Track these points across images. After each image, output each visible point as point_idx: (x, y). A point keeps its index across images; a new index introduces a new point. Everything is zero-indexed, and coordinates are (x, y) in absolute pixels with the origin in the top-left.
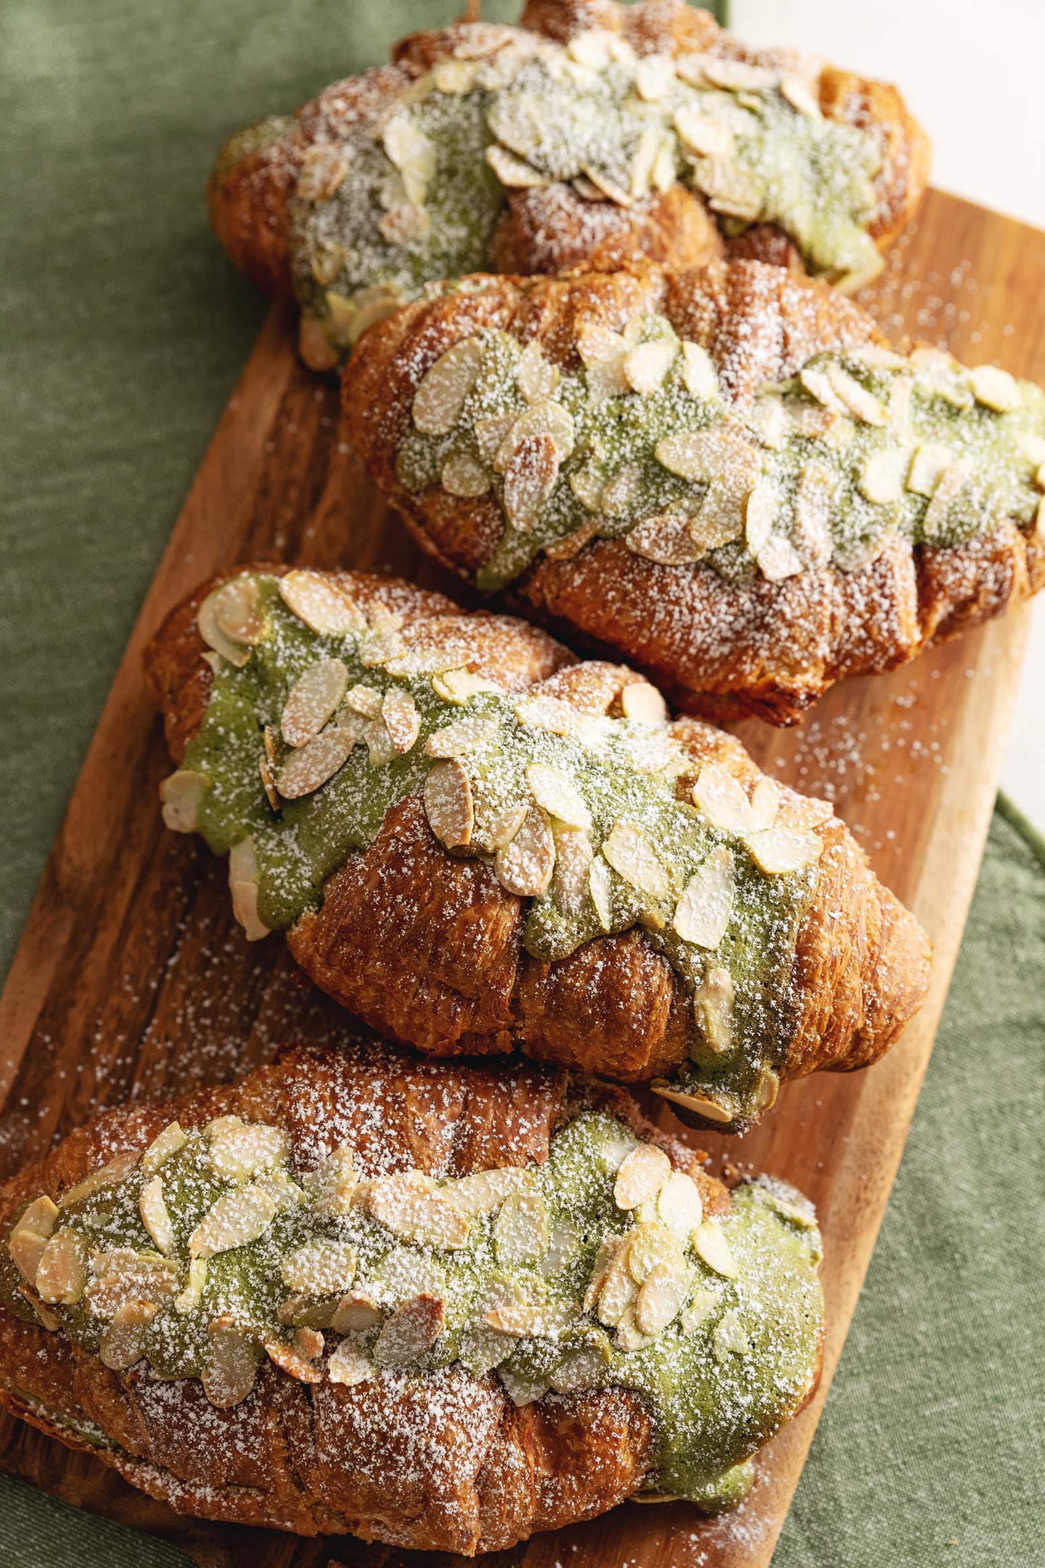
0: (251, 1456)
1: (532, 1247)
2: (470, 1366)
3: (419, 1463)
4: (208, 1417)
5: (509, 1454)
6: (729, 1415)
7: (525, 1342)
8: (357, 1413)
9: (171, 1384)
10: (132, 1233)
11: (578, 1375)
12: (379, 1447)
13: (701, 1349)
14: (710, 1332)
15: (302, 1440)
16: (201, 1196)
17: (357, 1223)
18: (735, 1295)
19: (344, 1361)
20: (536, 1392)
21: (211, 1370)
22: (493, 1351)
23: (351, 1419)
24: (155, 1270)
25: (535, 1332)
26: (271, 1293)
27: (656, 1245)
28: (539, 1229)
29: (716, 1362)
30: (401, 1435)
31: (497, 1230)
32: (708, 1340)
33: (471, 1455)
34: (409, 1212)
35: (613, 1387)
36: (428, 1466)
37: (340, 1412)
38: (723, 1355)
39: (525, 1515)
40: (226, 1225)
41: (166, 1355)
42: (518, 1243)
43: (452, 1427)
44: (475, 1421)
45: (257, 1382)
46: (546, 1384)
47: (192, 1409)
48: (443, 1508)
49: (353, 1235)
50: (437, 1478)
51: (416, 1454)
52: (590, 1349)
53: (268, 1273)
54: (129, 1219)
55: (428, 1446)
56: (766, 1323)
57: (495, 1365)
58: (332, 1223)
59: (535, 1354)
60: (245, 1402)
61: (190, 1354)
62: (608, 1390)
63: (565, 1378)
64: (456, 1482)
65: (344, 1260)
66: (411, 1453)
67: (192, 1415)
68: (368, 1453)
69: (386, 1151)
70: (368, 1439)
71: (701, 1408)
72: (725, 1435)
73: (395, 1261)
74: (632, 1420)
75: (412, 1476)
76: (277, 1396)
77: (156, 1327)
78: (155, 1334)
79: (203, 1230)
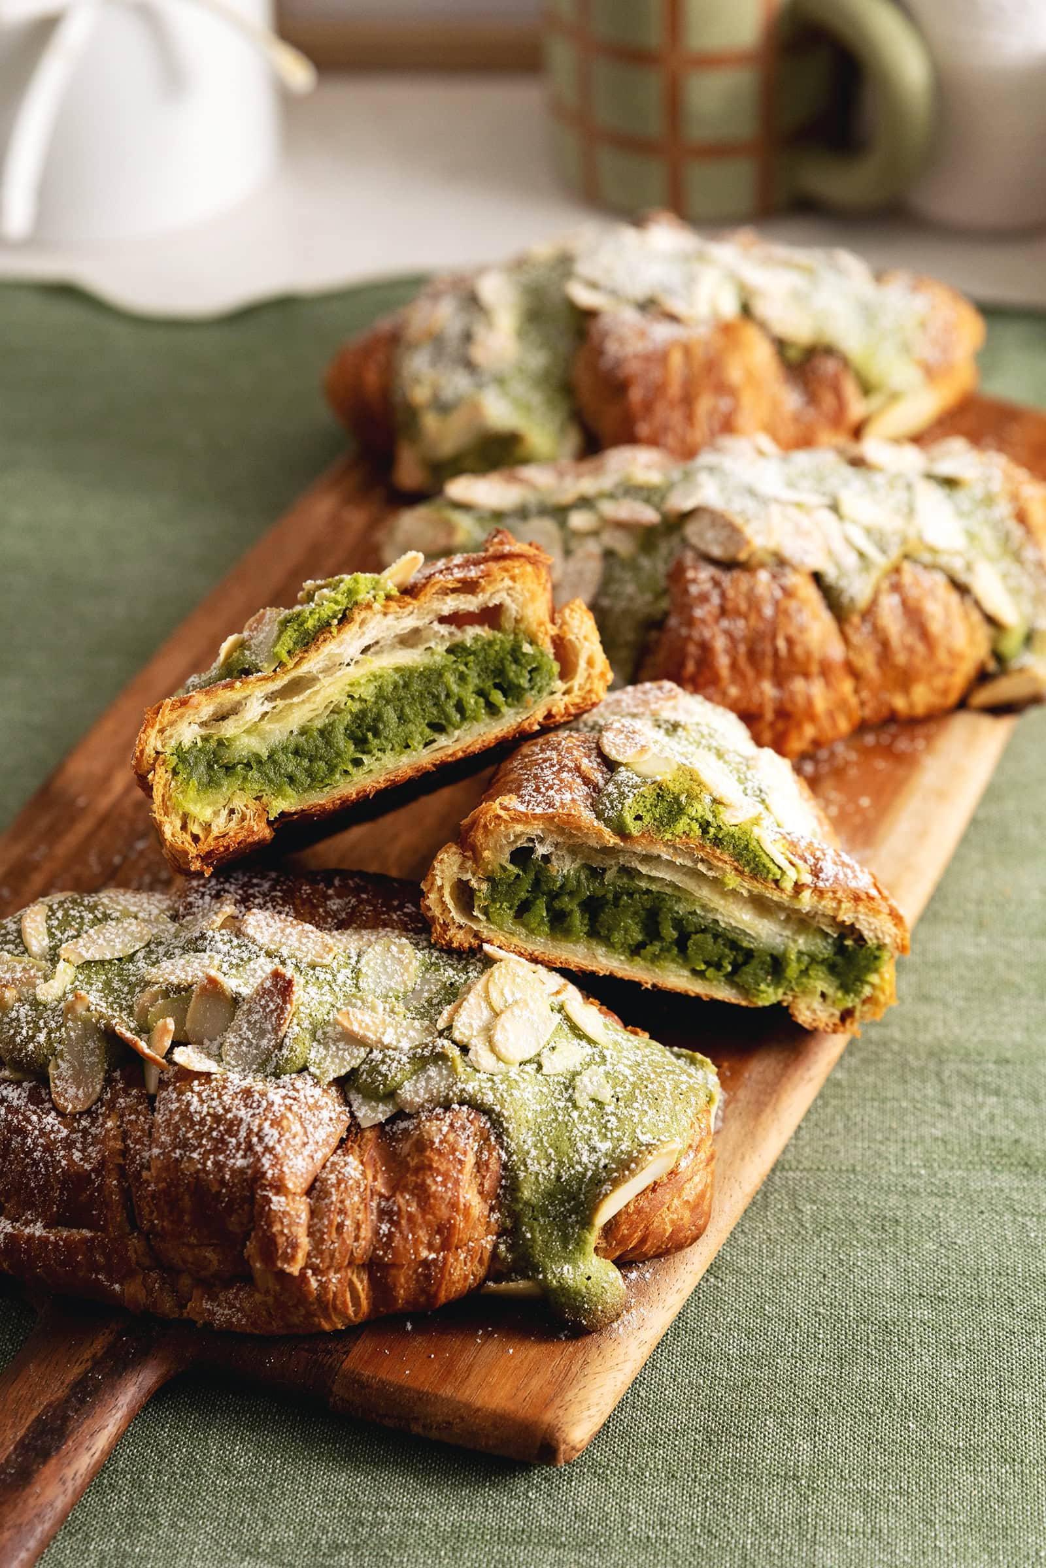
0: (88, 1167)
1: (396, 983)
2: (317, 1072)
3: (250, 1147)
4: (51, 1119)
5: (346, 1164)
6: (585, 1159)
7: (376, 1052)
8: (196, 1099)
9: (18, 1084)
10: (11, 947)
11: (427, 1090)
12: (211, 1129)
13: (561, 1093)
14: (573, 1079)
15: (136, 1142)
16: (82, 924)
17: (226, 938)
18: (604, 1057)
19: (192, 1054)
20: (384, 1112)
21: (59, 1061)
22: (343, 1059)
23: (189, 1104)
24: (24, 969)
25: (386, 1040)
26: (131, 992)
27: (518, 980)
28: (406, 969)
29: (575, 1107)
30: (235, 1117)
31: (363, 961)
32: (570, 1085)
33: (307, 1151)
34: (280, 935)
35: (461, 1104)
36: (259, 1149)
37: (178, 1100)
38: (582, 1100)
39: (357, 1238)
40: (100, 941)
41: (18, 1039)
42: (383, 977)
43: (289, 1115)
44: (314, 1119)
45: (104, 1089)
46: (395, 1104)
47: (35, 1112)
48: (269, 1201)
49: (220, 945)
50: (266, 1161)
51: (248, 1136)
52: (440, 1057)
53: (133, 979)
54: (9, 937)
55: (261, 1130)
56: (634, 1084)
57: (343, 1072)
58: (203, 936)
59: (383, 1062)
60: (88, 1112)
61: (42, 1037)
62: (456, 1106)
63: (413, 1092)
64: (285, 1169)
65: (207, 962)
66: (243, 1134)
67: (34, 1118)
68: (199, 1136)
69: (269, 905)
70: (202, 1122)
71: (557, 1149)
72: (581, 1182)
73: (256, 966)
74: (480, 1151)
75: (240, 1163)
76: (121, 1100)
77: (13, 1014)
78: (12, 1020)
79: (77, 942)
